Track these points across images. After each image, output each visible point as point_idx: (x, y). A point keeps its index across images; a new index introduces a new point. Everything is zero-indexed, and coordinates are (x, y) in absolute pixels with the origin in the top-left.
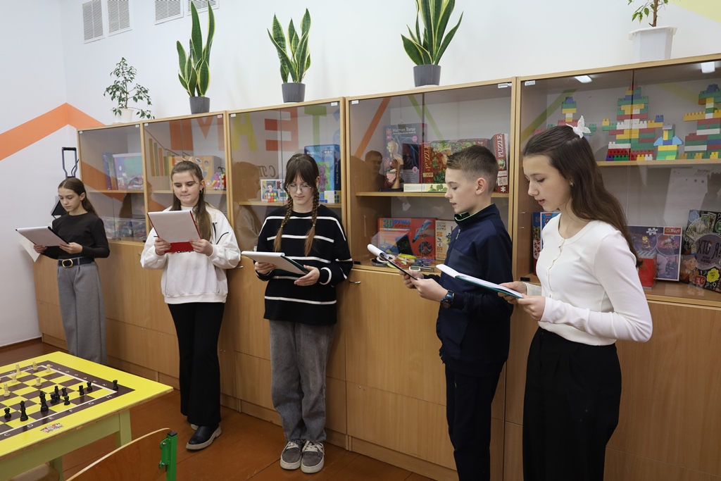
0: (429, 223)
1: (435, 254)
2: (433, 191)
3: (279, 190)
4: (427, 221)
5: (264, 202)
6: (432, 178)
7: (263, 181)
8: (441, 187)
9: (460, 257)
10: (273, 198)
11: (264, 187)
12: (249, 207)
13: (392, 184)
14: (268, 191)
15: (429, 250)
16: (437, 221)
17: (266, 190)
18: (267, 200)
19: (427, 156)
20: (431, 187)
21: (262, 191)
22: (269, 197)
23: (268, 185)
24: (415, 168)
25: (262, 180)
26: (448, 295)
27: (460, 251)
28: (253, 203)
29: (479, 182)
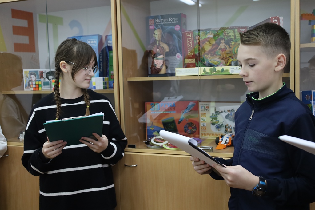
0: (193, 105)
1: (199, 134)
2: (206, 74)
3: (42, 79)
4: (191, 104)
5: (29, 91)
6: (195, 64)
7: (25, 72)
8: (215, 70)
9: (263, 138)
10: (38, 86)
11: (26, 77)
12: (13, 96)
13: (160, 70)
14: (31, 81)
15: (194, 130)
16: (200, 103)
17: (28, 80)
18: (32, 89)
19: (190, 44)
20: (204, 71)
21: (25, 81)
22: (34, 86)
23: (31, 74)
24: (179, 54)
25: (24, 70)
26: (261, 183)
27: (261, 132)
28: (16, 92)
29: (279, 58)
